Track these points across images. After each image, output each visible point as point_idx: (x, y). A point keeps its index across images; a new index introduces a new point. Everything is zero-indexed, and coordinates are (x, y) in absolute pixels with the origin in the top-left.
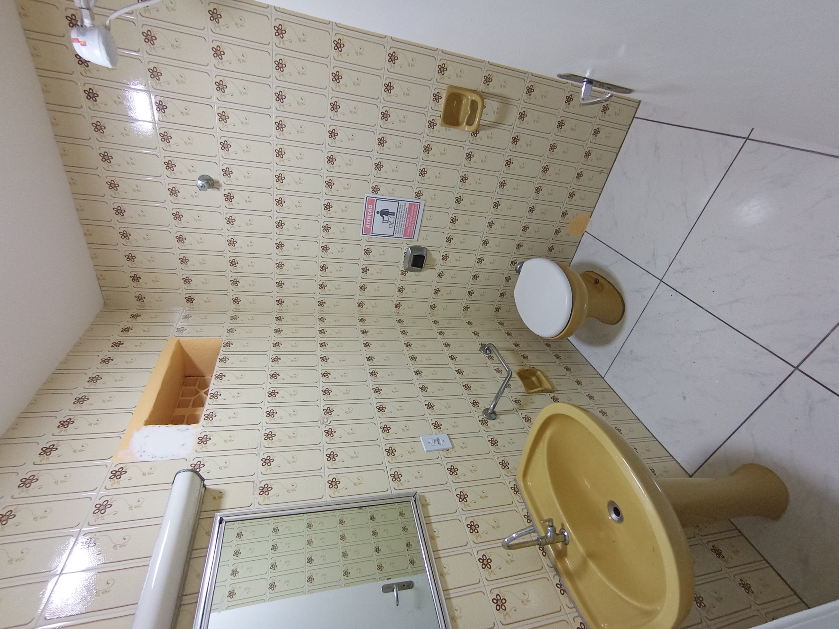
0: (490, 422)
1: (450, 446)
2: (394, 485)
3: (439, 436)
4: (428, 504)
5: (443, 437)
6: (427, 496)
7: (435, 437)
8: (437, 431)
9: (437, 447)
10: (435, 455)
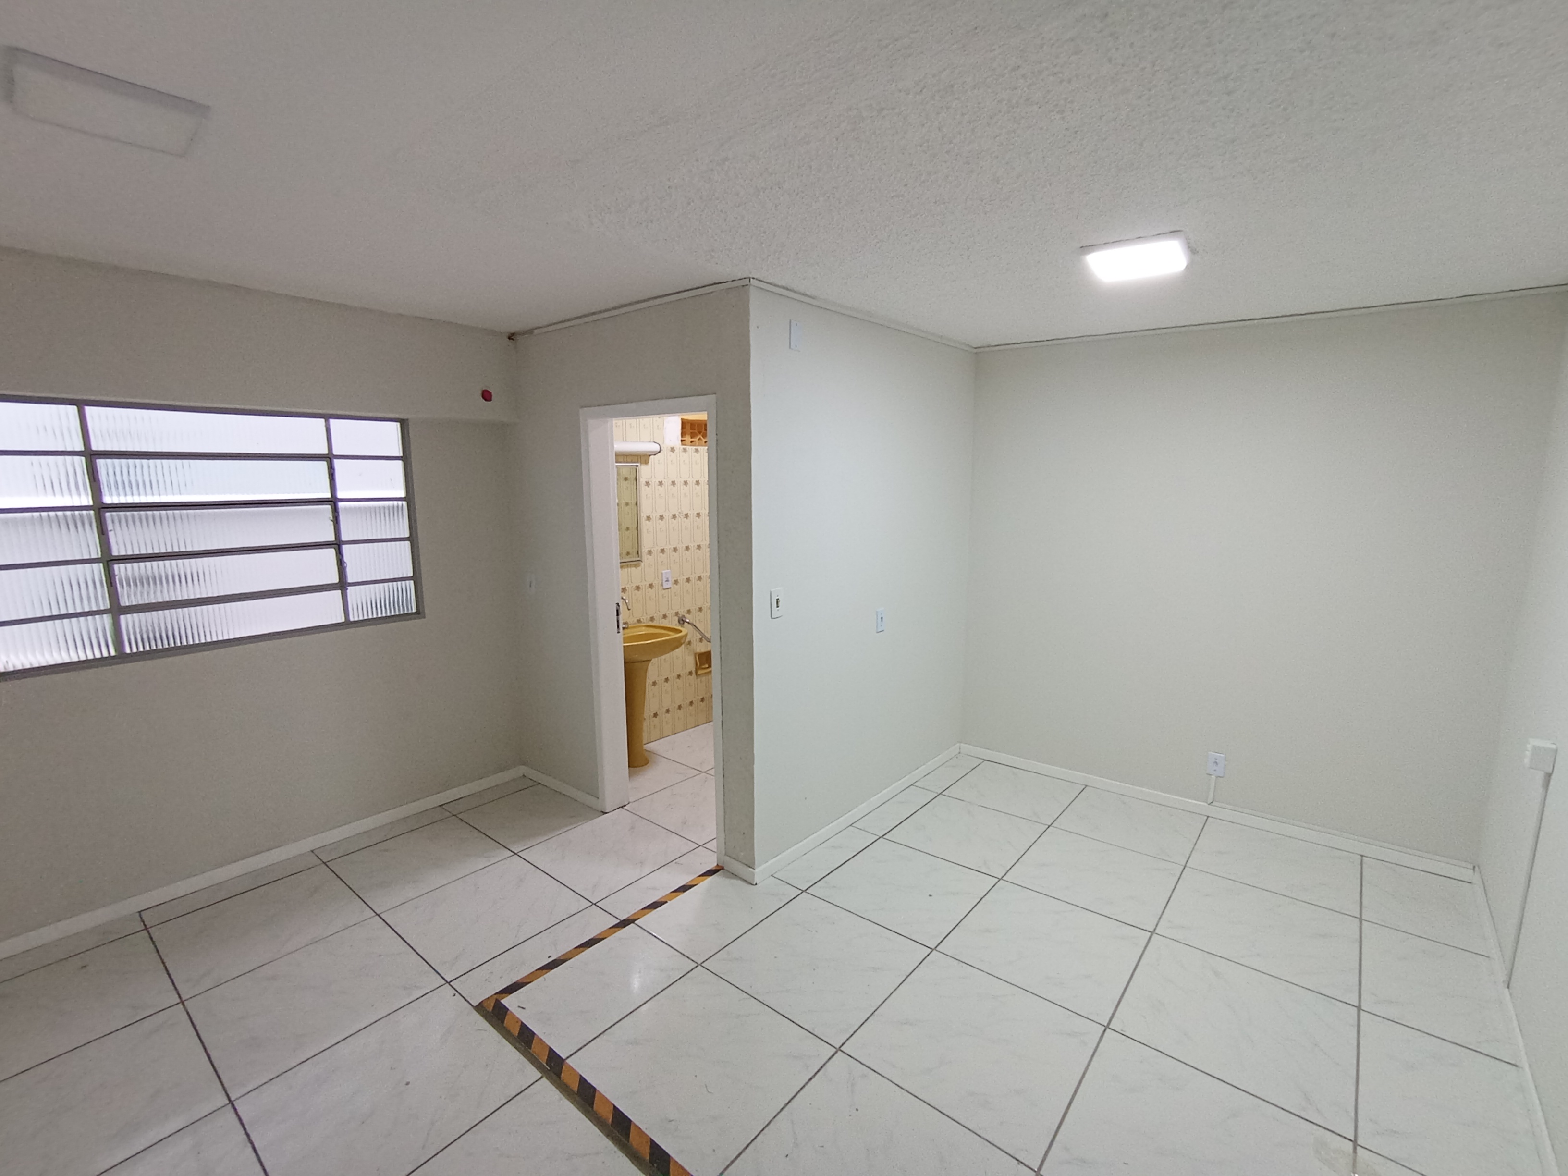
0: (676, 618)
1: (665, 587)
2: (646, 550)
3: (670, 582)
4: (636, 568)
5: (669, 585)
6: (639, 568)
7: (670, 579)
8: (673, 582)
9: (665, 579)
10: (660, 577)
